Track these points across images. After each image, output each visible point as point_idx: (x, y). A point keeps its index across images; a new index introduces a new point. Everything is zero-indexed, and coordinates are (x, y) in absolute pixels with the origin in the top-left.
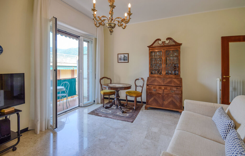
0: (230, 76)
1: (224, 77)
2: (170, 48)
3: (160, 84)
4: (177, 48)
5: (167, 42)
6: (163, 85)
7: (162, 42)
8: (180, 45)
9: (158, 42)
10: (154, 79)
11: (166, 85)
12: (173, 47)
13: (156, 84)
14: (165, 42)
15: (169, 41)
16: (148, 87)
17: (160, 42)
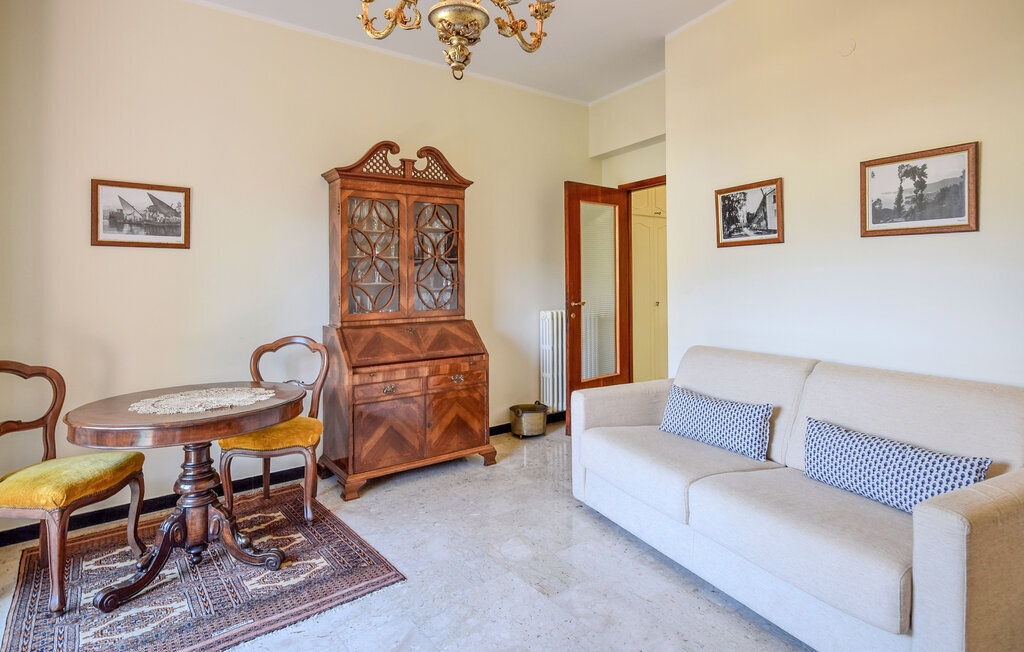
0: (582, 301)
1: (573, 304)
2: (430, 194)
3: (408, 356)
4: (454, 196)
5: (421, 164)
6: (422, 356)
7: (403, 161)
8: (464, 184)
9: (385, 155)
10: (369, 333)
11: (432, 353)
12: (441, 190)
13: (392, 358)
14: (413, 162)
15: (429, 161)
16: (357, 377)
17: (394, 160)
